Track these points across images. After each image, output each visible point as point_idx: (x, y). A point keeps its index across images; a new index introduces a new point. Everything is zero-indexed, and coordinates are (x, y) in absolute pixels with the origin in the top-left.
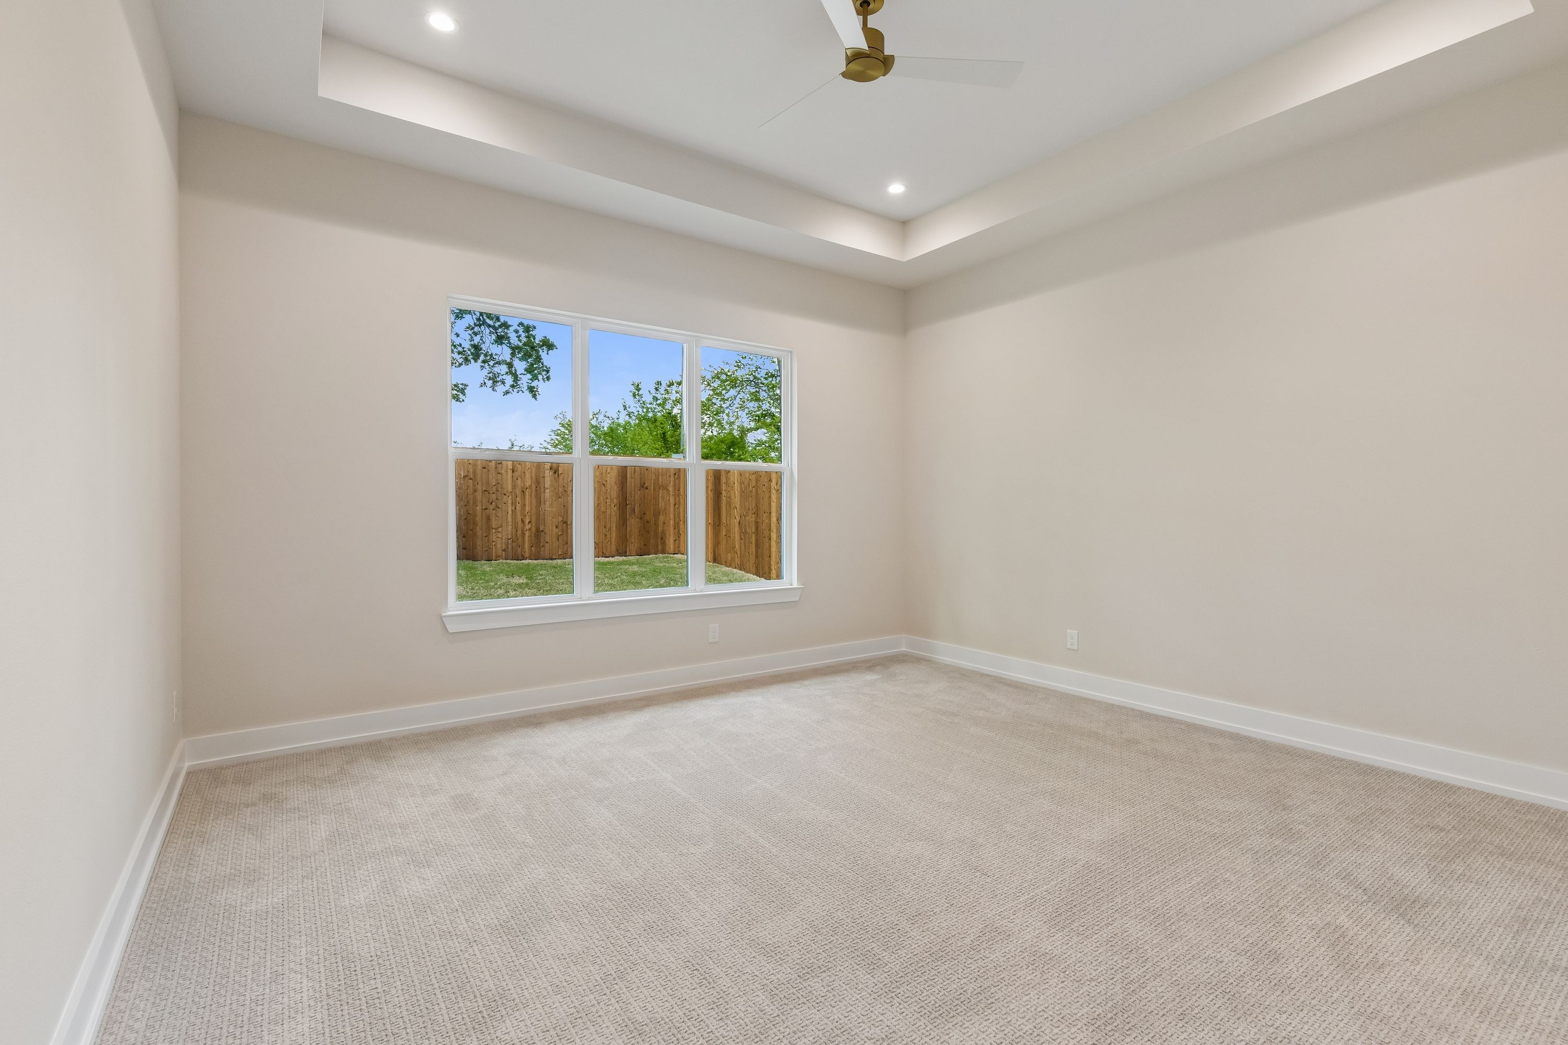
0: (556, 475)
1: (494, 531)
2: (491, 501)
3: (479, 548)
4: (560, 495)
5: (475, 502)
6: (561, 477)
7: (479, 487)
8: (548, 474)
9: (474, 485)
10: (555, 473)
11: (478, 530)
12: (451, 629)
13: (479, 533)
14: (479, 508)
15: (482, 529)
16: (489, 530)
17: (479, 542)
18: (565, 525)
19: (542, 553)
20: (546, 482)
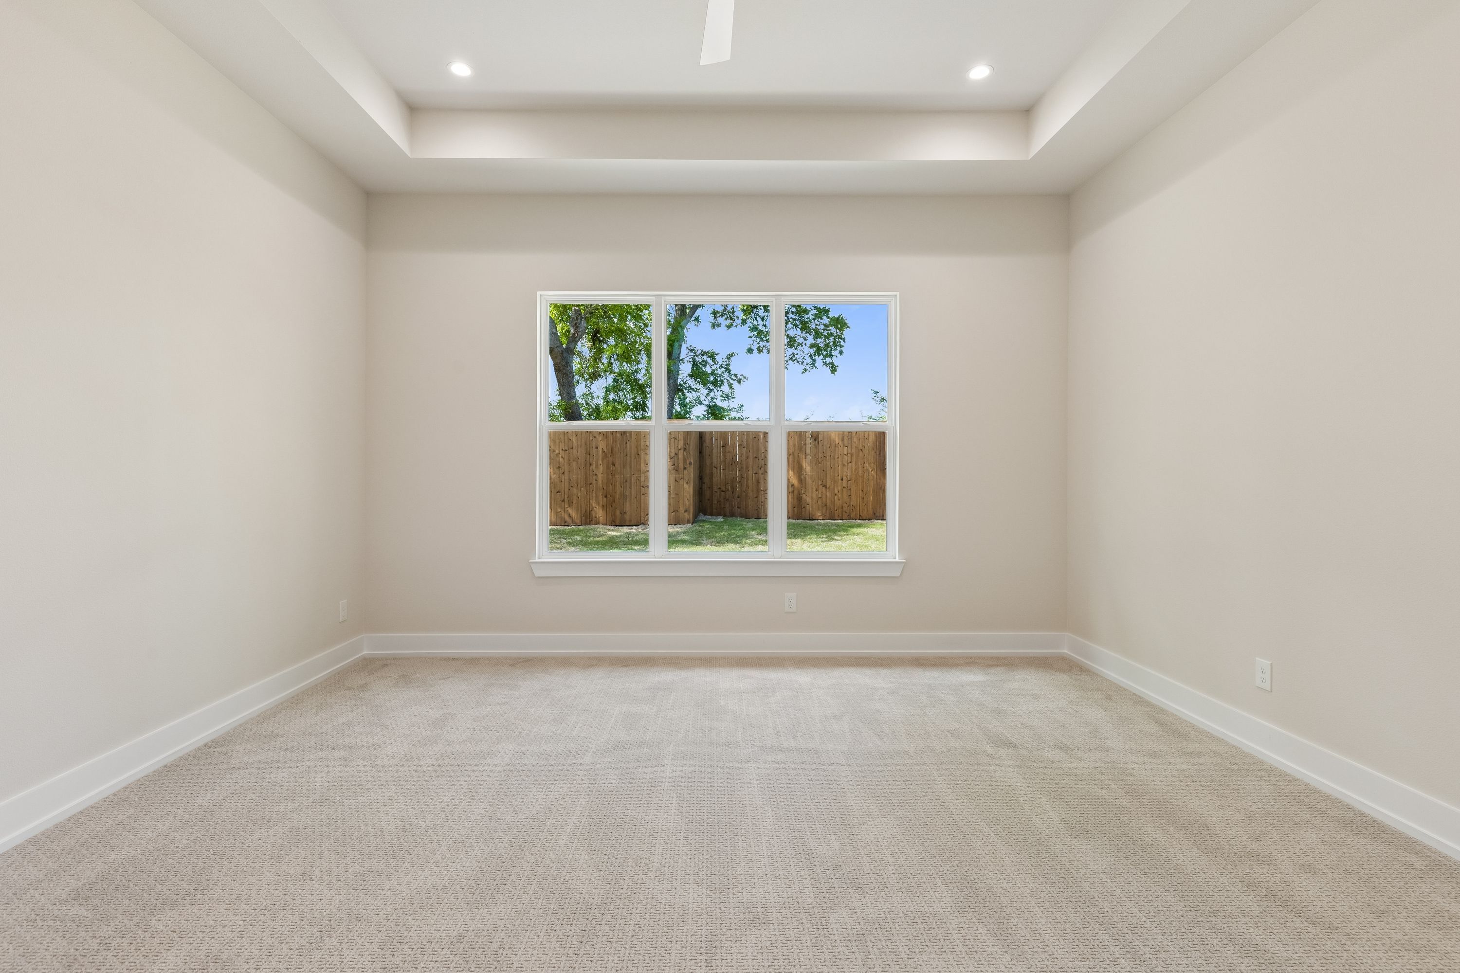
0: (817, 442)
1: (762, 492)
2: (760, 467)
3: (750, 507)
4: (820, 460)
5: (747, 468)
6: (821, 444)
7: (751, 454)
8: (809, 441)
9: (747, 453)
10: (815, 440)
11: (750, 491)
12: (538, 573)
13: (751, 494)
14: (750, 473)
15: (753, 491)
16: (758, 492)
17: (750, 503)
18: (824, 488)
19: (803, 513)
20: (807, 449)
